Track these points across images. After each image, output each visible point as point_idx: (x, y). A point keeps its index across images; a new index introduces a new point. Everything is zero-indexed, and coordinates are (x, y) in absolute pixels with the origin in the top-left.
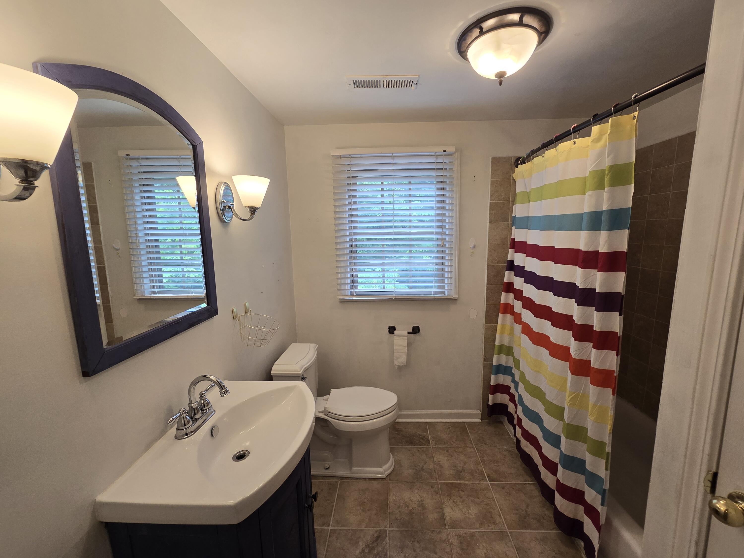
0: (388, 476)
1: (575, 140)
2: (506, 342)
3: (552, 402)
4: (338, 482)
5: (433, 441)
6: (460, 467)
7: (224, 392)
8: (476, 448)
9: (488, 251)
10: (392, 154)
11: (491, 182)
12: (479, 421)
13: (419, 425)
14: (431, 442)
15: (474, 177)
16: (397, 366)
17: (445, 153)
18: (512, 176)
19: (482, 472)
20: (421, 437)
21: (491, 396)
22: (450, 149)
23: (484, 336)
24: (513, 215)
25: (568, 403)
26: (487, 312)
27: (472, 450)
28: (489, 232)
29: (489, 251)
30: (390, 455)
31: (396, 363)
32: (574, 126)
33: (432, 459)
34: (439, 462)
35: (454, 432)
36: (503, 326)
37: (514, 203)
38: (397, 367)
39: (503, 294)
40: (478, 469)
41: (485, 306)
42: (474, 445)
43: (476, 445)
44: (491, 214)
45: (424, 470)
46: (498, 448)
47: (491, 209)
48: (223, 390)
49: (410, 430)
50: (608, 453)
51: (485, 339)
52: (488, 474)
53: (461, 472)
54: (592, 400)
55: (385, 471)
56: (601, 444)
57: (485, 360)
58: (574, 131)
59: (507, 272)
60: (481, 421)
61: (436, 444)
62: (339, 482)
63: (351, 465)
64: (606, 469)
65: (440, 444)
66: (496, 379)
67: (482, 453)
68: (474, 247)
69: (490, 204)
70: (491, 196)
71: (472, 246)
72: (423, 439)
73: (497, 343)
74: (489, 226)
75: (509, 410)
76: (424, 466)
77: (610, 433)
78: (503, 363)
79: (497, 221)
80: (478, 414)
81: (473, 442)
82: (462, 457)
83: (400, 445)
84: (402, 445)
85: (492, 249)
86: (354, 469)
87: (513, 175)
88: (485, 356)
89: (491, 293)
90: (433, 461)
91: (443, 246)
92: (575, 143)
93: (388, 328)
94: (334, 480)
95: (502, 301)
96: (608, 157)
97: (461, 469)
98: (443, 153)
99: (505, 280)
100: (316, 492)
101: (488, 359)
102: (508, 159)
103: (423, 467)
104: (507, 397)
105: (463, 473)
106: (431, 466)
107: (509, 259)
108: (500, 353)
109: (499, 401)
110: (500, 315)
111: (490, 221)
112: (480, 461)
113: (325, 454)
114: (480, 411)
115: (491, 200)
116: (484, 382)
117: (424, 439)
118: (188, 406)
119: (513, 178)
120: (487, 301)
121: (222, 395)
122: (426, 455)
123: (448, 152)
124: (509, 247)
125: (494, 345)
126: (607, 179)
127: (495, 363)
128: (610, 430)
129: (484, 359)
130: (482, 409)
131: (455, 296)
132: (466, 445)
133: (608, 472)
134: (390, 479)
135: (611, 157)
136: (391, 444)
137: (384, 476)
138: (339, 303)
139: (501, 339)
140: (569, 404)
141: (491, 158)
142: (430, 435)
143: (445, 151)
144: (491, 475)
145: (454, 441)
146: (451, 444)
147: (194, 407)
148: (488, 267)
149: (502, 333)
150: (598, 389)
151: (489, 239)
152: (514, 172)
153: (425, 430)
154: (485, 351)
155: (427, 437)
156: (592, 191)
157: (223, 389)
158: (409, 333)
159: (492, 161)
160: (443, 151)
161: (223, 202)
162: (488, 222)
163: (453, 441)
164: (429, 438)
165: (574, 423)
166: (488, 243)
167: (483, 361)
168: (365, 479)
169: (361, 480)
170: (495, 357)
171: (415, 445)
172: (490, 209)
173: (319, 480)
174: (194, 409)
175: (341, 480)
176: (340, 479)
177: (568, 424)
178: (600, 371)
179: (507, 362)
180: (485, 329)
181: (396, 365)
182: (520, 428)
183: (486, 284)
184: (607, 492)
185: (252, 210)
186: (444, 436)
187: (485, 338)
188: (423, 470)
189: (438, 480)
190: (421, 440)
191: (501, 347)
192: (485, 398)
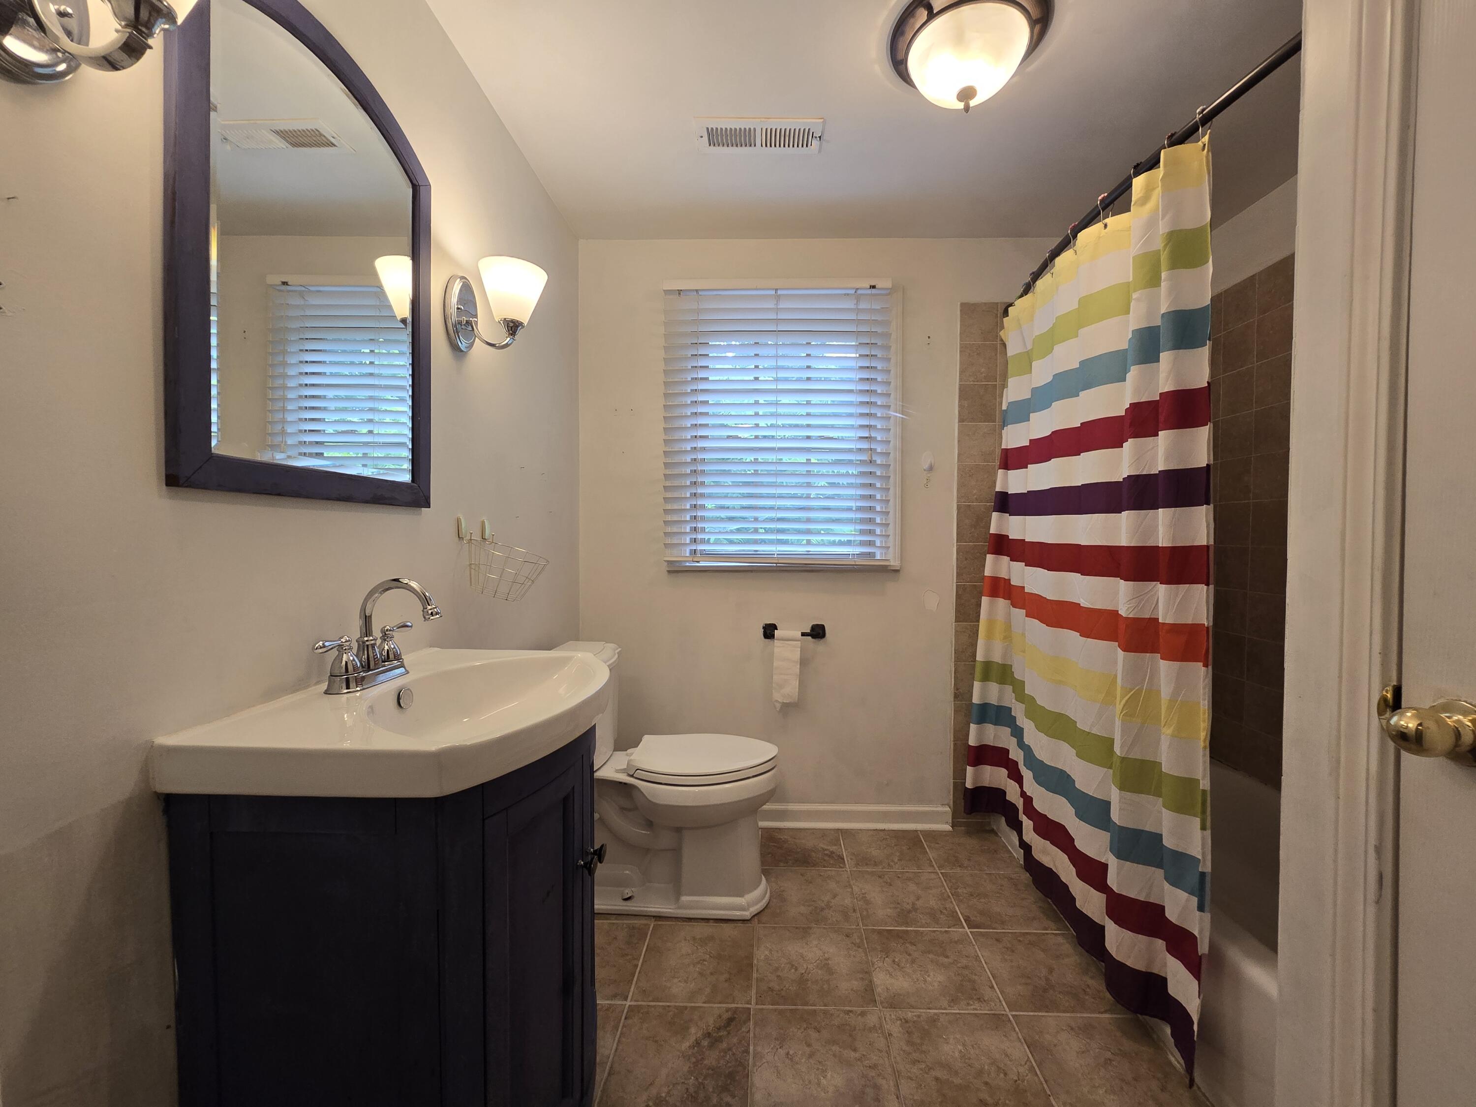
0: (756, 917)
1: (1107, 221)
2: (997, 658)
3: (1089, 733)
4: (649, 925)
5: (851, 859)
6: (908, 904)
7: (430, 612)
8: (941, 873)
9: (958, 476)
10: (776, 290)
11: (961, 347)
12: (948, 828)
13: (824, 833)
14: (848, 861)
15: (929, 337)
16: (780, 703)
17: (874, 291)
18: (1000, 336)
19: (953, 912)
20: (826, 852)
21: (970, 770)
22: (884, 283)
23: (953, 645)
24: (1005, 402)
25: (1121, 713)
26: (958, 596)
27: (933, 876)
28: (959, 441)
29: (961, 476)
30: (761, 878)
31: (779, 697)
32: (1102, 196)
33: (849, 890)
34: (863, 894)
35: (895, 845)
36: (991, 622)
38: (778, 706)
39: (990, 558)
40: (946, 908)
41: (955, 585)
42: (937, 869)
43: (940, 867)
44: (960, 406)
45: (831, 907)
46: (987, 873)
47: (961, 398)
48: (429, 607)
49: (803, 841)
50: (1204, 791)
51: (955, 652)
52: (966, 916)
53: (909, 912)
54: (1166, 690)
55: (749, 905)
56: (1189, 783)
57: (956, 696)
58: (1103, 205)
59: (995, 515)
60: (951, 829)
61: (857, 865)
62: (652, 926)
63: (678, 893)
64: (1203, 828)
65: (867, 864)
66: (980, 734)
67: (954, 881)
68: (931, 468)
69: (960, 389)
70: (962, 372)
71: (926, 466)
72: (829, 856)
73: (979, 657)
74: (959, 429)
75: (1007, 798)
76: (833, 901)
77: (1205, 747)
78: (993, 700)
79: (973, 420)
80: (945, 812)
81: (934, 863)
82: (912, 887)
83: (782, 864)
84: (785, 865)
85: (965, 474)
86: (685, 899)
87: (1002, 333)
88: (956, 688)
89: (966, 559)
90: (852, 893)
91: (871, 462)
92: (1106, 226)
93: (763, 628)
94: (643, 921)
95: (987, 572)
96: (1162, 219)
97: (909, 907)
98: (869, 291)
99: (992, 530)
100: (602, 846)
101: (961, 694)
102: (991, 307)
103: (829, 902)
104: (1004, 772)
105: (914, 913)
106: (848, 901)
107: (997, 488)
108: (986, 677)
109: (986, 783)
110: (985, 600)
111: (961, 420)
112: (950, 895)
113: (625, 872)
114: (950, 808)
115: (961, 380)
116: (955, 745)
117: (833, 857)
118: (357, 641)
119: (1002, 340)
120: (959, 575)
121: (427, 617)
122: (837, 882)
123: (879, 289)
124: (997, 467)
125: (974, 660)
126: (1164, 258)
127: (976, 700)
128: (1205, 741)
129: (955, 694)
130: (954, 802)
131: (894, 563)
132: (919, 867)
133: (1208, 833)
134: (759, 922)
135: (1167, 218)
136: (763, 863)
137: (747, 914)
138: (667, 573)
139: (988, 650)
140: (1123, 714)
141: (959, 303)
142: (846, 850)
143: (873, 287)
144: (972, 918)
145: (896, 861)
146: (889, 864)
147: (367, 643)
148: (959, 508)
149: (990, 636)
150: (1176, 665)
151: (959, 455)
152: (1002, 327)
153: (836, 842)
154: (955, 678)
155: (838, 853)
156: (1140, 291)
157: (429, 605)
158: (803, 634)
159: (961, 310)
160: (870, 286)
161: (458, 308)
162: (957, 420)
163: (893, 861)
164: (843, 854)
165: (1136, 755)
166: (958, 462)
167: (953, 700)
168: (707, 920)
169: (698, 922)
170: (977, 685)
171: (814, 865)
172: (960, 396)
173: (609, 921)
174: (368, 645)
175: (655, 921)
176: (653, 920)
177: (1123, 759)
178: (1176, 629)
179: (1000, 698)
180: (956, 631)
181: (777, 701)
182: (1029, 818)
183: (955, 542)
184: (1208, 879)
185: (511, 324)
186: (875, 852)
187: (955, 650)
188: (828, 906)
189: (861, 924)
190: (827, 858)
191: (988, 665)
192: (960, 775)
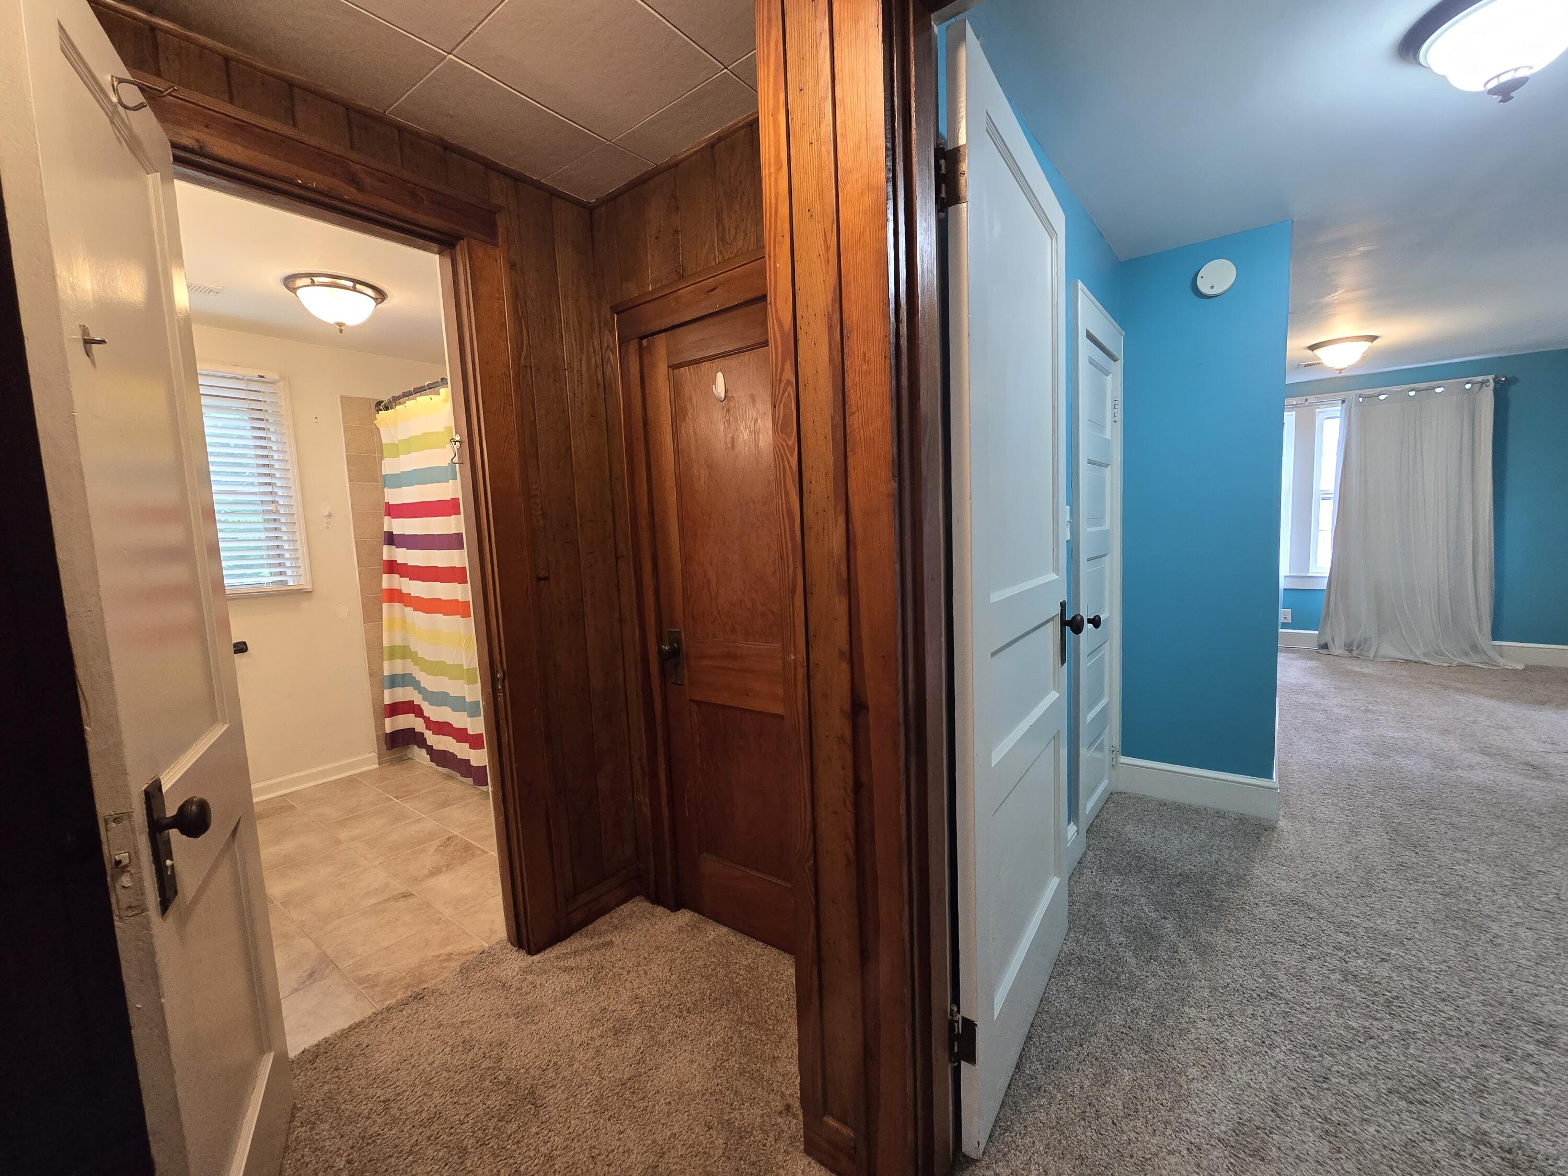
2: (398, 642)
8: (375, 787)
9: (353, 520)
11: (344, 426)
12: (375, 765)
13: (269, 801)
15: (316, 418)
17: (262, 381)
18: (374, 422)
21: (387, 723)
23: (364, 642)
24: (383, 473)
26: (364, 605)
27: (369, 789)
28: (351, 495)
29: (355, 521)
35: (336, 787)
36: (391, 621)
37: (382, 458)
39: (385, 576)
41: (360, 599)
42: (371, 786)
43: (373, 785)
44: (349, 470)
46: (407, 777)
51: (366, 646)
52: (395, 796)
53: (355, 808)
57: (371, 675)
59: (385, 547)
60: (378, 765)
61: (306, 805)
65: (315, 802)
66: (391, 695)
68: (330, 515)
69: (347, 457)
70: (347, 444)
71: (326, 513)
72: (281, 809)
73: (386, 644)
74: (350, 487)
75: (415, 730)
78: (399, 671)
79: (360, 483)
80: (373, 756)
81: (368, 785)
82: (355, 799)
85: (358, 519)
88: (370, 669)
89: (367, 578)
91: (274, 512)
95: (384, 587)
98: (259, 378)
99: (385, 558)
101: (374, 673)
102: (366, 400)
104: (412, 715)
107: (385, 530)
108: (392, 657)
109: (401, 727)
110: (385, 606)
111: (351, 480)
112: (382, 792)
114: (376, 751)
115: (347, 450)
117: (284, 808)
119: (375, 425)
120: (362, 591)
123: (267, 379)
124: (383, 514)
125: (382, 647)
127: (386, 673)
129: (370, 674)
130: (378, 748)
131: (306, 587)
132: (357, 790)
139: (391, 639)
141: (339, 395)
142: (294, 802)
145: (338, 793)
146: (333, 796)
148: (357, 543)
149: (391, 629)
151: (352, 505)
152: (377, 421)
153: (283, 801)
154: (369, 662)
155: (288, 805)
159: (341, 400)
160: (259, 376)
162: (347, 480)
163: (335, 794)
164: (292, 804)
166: (352, 510)
167: (368, 677)
170: (386, 664)
172: (348, 463)
179: (403, 668)
180: (365, 632)
183: (356, 567)
186: (319, 795)
187: (366, 644)
191: (392, 649)
192: (380, 726)
